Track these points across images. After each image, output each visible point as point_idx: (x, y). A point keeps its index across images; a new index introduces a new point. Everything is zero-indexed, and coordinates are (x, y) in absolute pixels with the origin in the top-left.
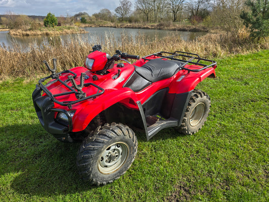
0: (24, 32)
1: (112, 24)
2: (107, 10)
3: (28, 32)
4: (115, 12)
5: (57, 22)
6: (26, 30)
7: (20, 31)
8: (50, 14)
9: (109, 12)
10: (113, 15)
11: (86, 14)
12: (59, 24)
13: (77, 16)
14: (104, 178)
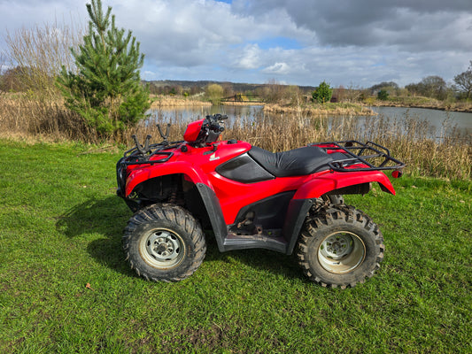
0: (280, 108)
1: (438, 104)
2: (437, 78)
3: (285, 109)
4: (454, 83)
5: (330, 97)
6: (283, 106)
7: (276, 106)
8: (323, 84)
9: (441, 82)
10: (448, 86)
11: (394, 84)
12: (334, 100)
13: (376, 87)
14: (145, 268)
